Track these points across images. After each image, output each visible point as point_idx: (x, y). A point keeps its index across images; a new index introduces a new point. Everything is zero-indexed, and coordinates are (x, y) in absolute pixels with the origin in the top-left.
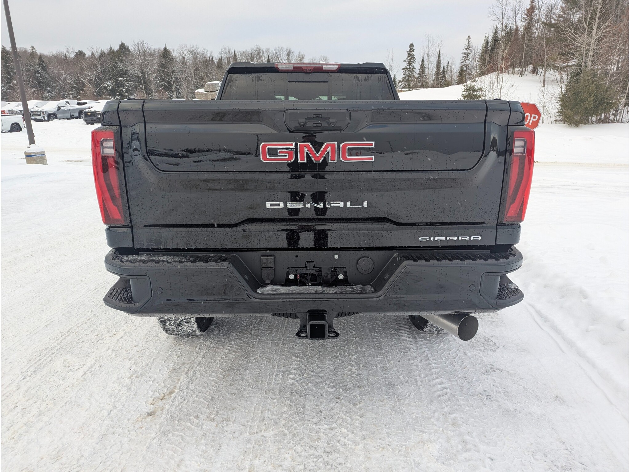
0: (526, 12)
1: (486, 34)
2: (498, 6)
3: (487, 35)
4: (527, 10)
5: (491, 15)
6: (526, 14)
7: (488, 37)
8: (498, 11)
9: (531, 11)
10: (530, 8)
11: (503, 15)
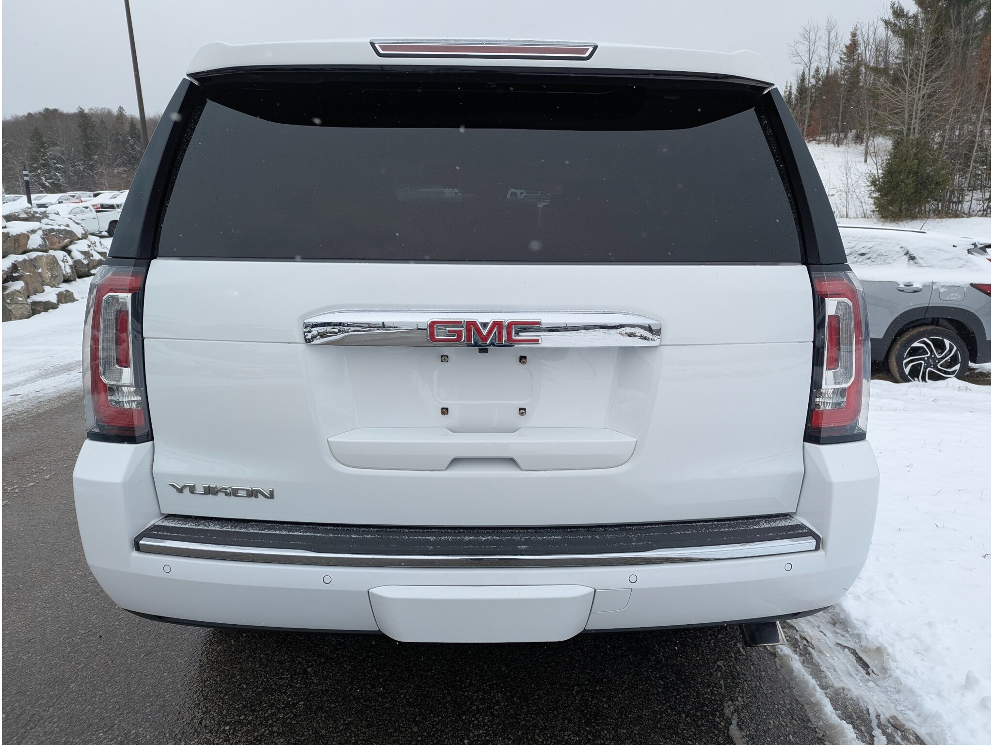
0: (845, 50)
1: (787, 82)
2: (803, 41)
3: (789, 85)
4: (846, 47)
5: (791, 56)
6: (845, 54)
7: (791, 87)
8: (803, 49)
9: (853, 47)
10: (850, 45)
11: (811, 55)
